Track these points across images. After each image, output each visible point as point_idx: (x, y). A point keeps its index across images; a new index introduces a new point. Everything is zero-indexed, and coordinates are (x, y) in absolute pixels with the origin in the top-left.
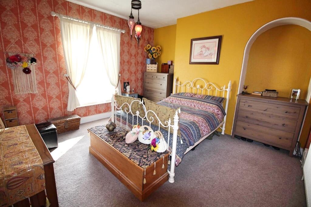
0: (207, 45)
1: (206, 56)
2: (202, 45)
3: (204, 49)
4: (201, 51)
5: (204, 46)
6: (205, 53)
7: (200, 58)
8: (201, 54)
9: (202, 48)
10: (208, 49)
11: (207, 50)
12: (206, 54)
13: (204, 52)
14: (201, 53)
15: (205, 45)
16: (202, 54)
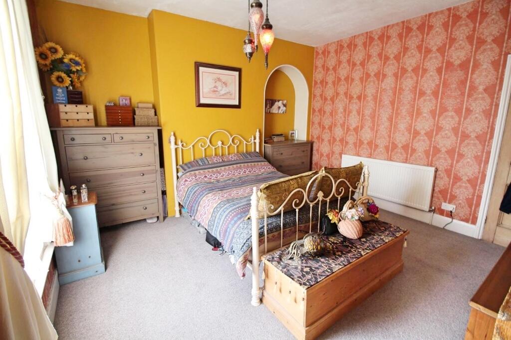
0: (224, 78)
1: (223, 95)
2: (216, 76)
3: (219, 84)
4: (215, 87)
5: (219, 79)
6: (221, 90)
7: (214, 96)
8: (215, 91)
9: (216, 82)
10: (225, 84)
11: (224, 87)
12: (223, 92)
13: (220, 88)
14: (215, 89)
15: (221, 78)
16: (217, 91)
